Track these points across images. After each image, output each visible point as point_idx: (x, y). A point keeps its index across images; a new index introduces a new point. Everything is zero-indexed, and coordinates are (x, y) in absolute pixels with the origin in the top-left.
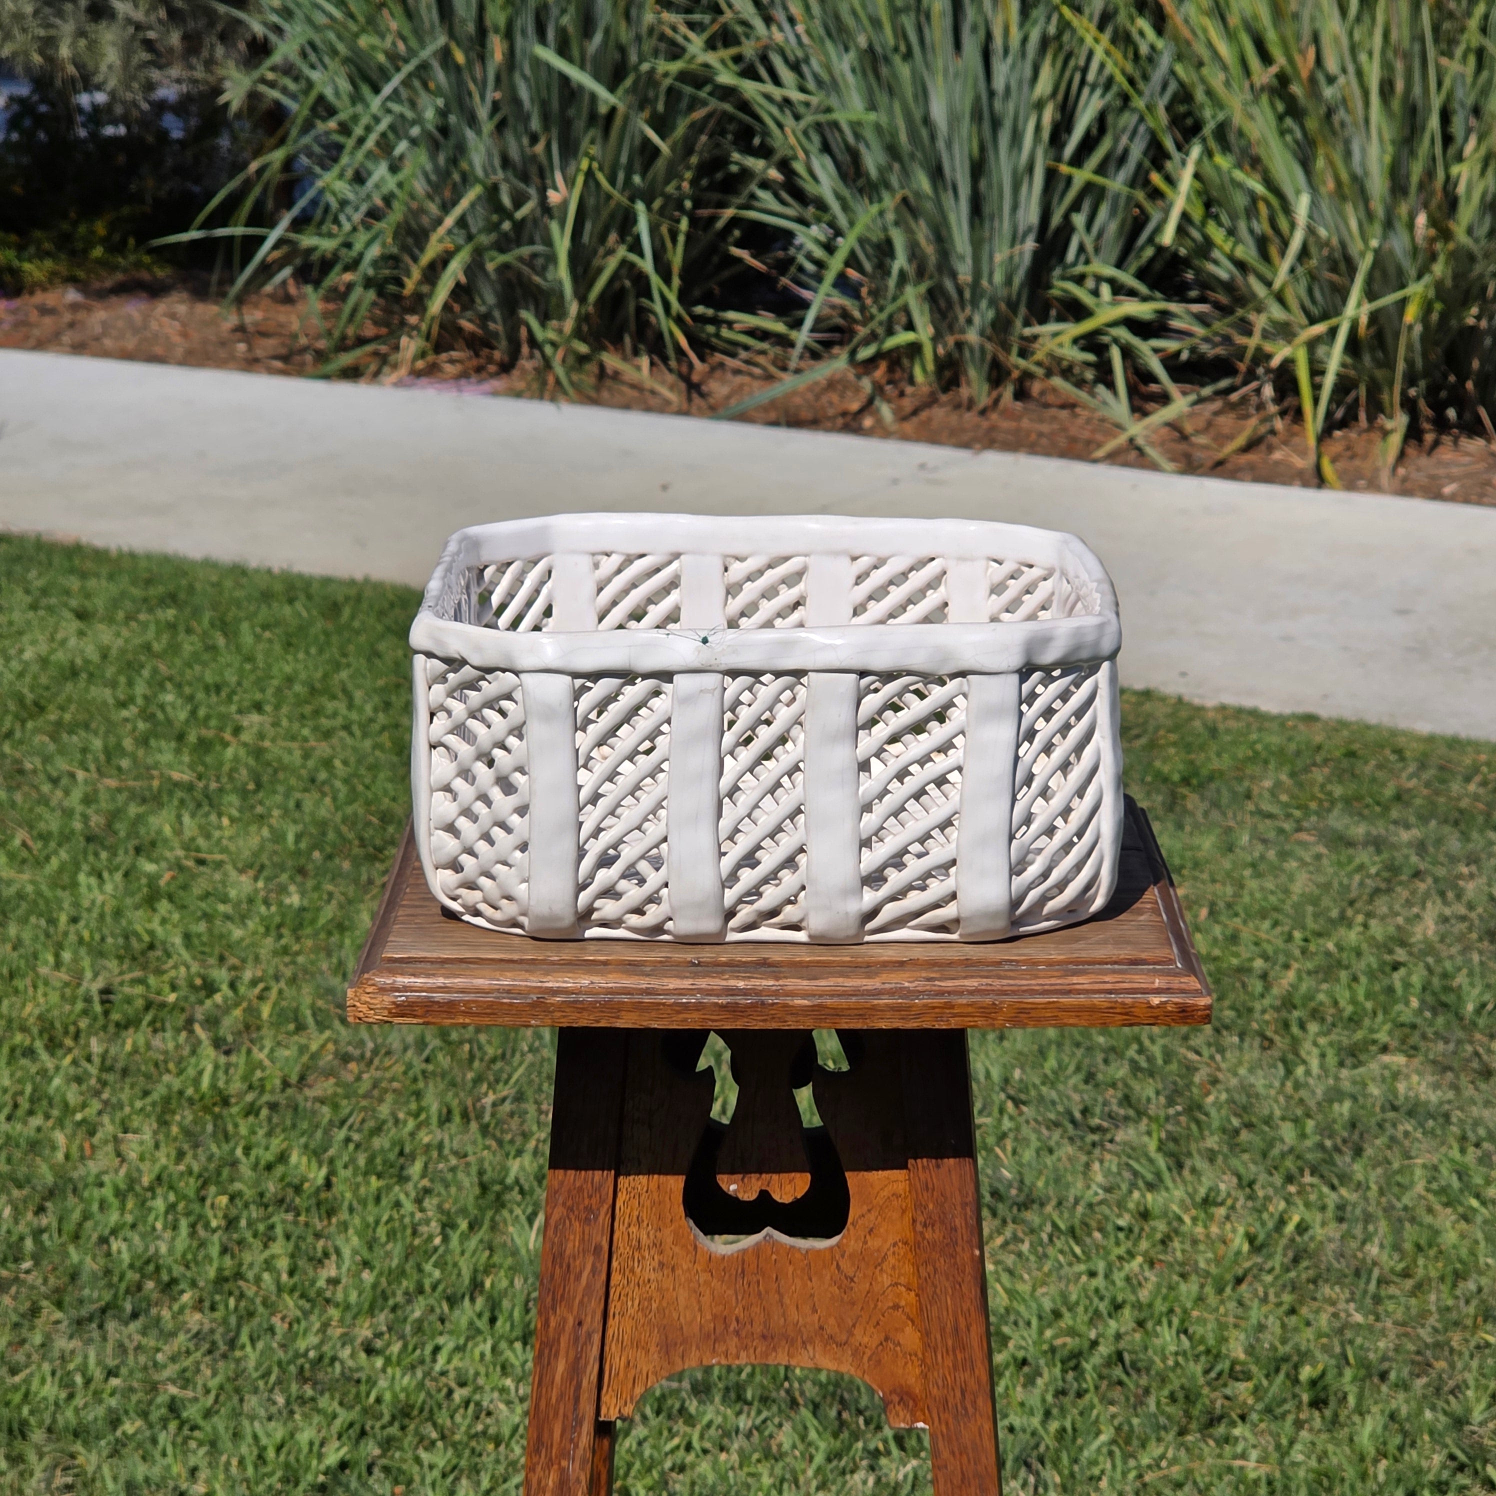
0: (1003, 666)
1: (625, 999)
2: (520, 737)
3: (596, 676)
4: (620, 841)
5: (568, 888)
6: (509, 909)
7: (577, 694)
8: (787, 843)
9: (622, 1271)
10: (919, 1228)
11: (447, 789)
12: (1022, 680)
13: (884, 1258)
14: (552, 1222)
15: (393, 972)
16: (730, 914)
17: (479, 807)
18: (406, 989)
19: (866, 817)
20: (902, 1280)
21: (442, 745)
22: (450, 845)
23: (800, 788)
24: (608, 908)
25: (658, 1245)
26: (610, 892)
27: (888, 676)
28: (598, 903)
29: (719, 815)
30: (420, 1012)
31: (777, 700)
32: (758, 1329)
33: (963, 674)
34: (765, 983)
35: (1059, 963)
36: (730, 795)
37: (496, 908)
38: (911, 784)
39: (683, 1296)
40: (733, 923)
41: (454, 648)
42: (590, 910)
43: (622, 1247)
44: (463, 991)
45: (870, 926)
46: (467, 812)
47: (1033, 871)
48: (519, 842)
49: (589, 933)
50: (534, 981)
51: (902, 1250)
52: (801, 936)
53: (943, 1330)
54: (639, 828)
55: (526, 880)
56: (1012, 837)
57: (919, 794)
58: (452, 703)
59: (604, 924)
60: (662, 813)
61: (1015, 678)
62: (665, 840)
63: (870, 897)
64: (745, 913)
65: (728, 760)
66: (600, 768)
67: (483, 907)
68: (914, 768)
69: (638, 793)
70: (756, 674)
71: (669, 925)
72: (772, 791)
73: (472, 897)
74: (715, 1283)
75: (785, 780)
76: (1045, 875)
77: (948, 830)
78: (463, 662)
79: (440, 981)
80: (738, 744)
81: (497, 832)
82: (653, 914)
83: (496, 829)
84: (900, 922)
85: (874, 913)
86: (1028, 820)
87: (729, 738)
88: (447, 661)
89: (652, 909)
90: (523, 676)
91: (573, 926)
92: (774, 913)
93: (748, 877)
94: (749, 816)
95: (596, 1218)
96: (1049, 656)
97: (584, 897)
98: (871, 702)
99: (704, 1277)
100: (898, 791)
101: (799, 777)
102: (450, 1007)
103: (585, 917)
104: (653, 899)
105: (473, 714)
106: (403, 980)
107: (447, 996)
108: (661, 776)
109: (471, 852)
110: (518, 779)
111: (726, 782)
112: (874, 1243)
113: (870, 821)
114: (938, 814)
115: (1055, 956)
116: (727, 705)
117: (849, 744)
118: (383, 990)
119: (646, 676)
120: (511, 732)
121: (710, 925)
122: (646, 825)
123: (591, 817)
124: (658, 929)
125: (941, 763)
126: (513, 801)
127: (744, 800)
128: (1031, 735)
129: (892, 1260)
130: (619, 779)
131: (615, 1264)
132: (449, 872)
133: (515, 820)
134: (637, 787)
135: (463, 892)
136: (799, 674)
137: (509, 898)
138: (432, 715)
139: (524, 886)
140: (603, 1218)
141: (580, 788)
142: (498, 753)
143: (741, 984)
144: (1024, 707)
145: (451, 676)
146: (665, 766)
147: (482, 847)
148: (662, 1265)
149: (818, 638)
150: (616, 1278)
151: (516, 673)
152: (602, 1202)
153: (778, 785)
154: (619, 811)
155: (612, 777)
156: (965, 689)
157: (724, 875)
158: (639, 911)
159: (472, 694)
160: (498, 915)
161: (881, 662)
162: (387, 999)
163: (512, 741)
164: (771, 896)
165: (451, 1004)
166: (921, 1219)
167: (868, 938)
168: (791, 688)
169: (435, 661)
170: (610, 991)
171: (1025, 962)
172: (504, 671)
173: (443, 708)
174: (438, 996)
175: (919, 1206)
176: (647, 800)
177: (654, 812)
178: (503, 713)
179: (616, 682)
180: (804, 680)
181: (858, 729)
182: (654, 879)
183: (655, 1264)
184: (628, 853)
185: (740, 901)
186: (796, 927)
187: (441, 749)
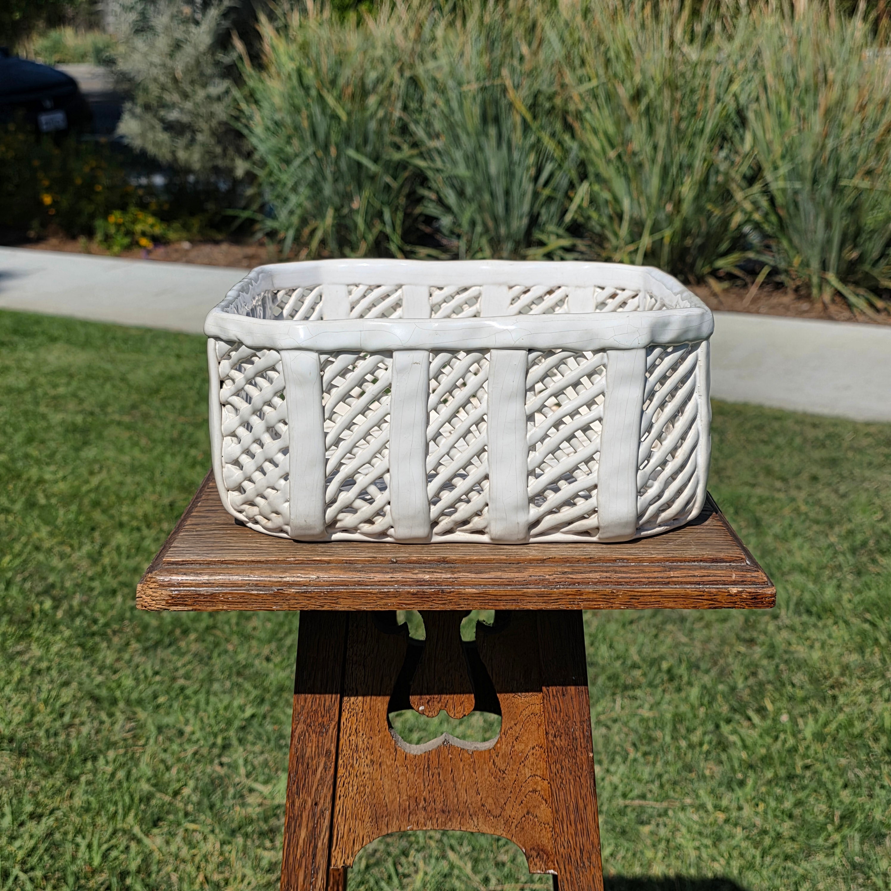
0: (635, 344)
1: (342, 589)
2: (283, 397)
3: (337, 353)
4: (356, 472)
5: (318, 506)
6: (277, 521)
7: (323, 367)
8: (475, 473)
9: (345, 767)
10: (551, 738)
11: (233, 434)
12: (648, 354)
13: (526, 758)
14: (296, 734)
15: (171, 572)
16: (435, 523)
17: (255, 448)
18: (179, 584)
19: (532, 454)
20: (539, 773)
21: (229, 403)
22: (236, 474)
23: (484, 434)
24: (348, 520)
25: (370, 749)
26: (349, 508)
27: (549, 352)
28: (341, 516)
29: (427, 453)
30: (190, 602)
31: (468, 371)
32: (439, 806)
33: (603, 350)
34: (444, 576)
35: (659, 561)
36: (434, 439)
37: (269, 520)
38: (564, 430)
39: (387, 783)
40: (436, 529)
41: (234, 333)
42: (335, 521)
43: (345, 750)
44: (222, 585)
45: (534, 531)
46: (247, 452)
47: (651, 492)
48: (282, 473)
49: (335, 537)
50: (275, 577)
51: (538, 751)
52: (485, 538)
53: (568, 808)
54: (369, 463)
55: (287, 501)
56: (638, 469)
57: (570, 438)
58: (235, 374)
59: (345, 530)
60: (386, 452)
61: (643, 352)
62: (388, 471)
63: (534, 512)
64: (445, 523)
65: (433, 414)
66: (341, 420)
67: (259, 518)
68: (567, 419)
69: (368, 438)
70: (454, 352)
71: (391, 531)
72: (464, 436)
73: (253, 511)
74: (410, 775)
75: (473, 428)
76: (659, 496)
77: (591, 464)
78: (241, 343)
79: (205, 578)
80: (440, 402)
81: (268, 466)
82: (380, 523)
83: (267, 464)
84: (555, 529)
85: (537, 522)
86: (648, 457)
87: (433, 399)
88: (230, 342)
89: (379, 520)
90: (283, 353)
91: (322, 532)
92: (465, 522)
93: (447, 497)
94: (448, 453)
95: (327, 731)
96: (667, 336)
97: (330, 512)
98: (536, 371)
99: (402, 770)
100: (555, 436)
101: (483, 426)
102: (212, 598)
103: (332, 525)
104: (380, 513)
105: (250, 382)
106: (176, 578)
107: (210, 590)
108: (385, 425)
109: (250, 480)
110: (281, 428)
111: (431, 430)
112: (519, 747)
113: (535, 457)
114: (583, 453)
115: (655, 556)
116: (432, 374)
117: (520, 400)
118: (162, 586)
119: (373, 353)
120: (275, 394)
121: (420, 531)
122: (374, 460)
123: (334, 455)
124: (384, 534)
125: (586, 415)
126: (278, 444)
127: (444, 442)
128: (652, 394)
129: (531, 759)
130: (355, 428)
131: (340, 762)
132: (236, 493)
133: (279, 457)
134: (368, 433)
135: (246, 507)
136: (484, 351)
137: (277, 513)
138: (222, 383)
139: (287, 504)
140: (332, 731)
141: (326, 434)
142: (266, 409)
143: (427, 577)
144: (647, 375)
145: (233, 354)
146: (387, 418)
147: (257, 476)
148: (372, 761)
149: (496, 324)
150: (341, 771)
151: (278, 351)
152: (331, 720)
153: (469, 431)
154: (355, 450)
155: (349, 426)
156: (605, 361)
157: (430, 496)
158: (370, 521)
159: (248, 366)
160: (269, 524)
161: (543, 342)
162: (165, 593)
163: (277, 400)
164: (463, 510)
165: (212, 595)
166: (552, 732)
167: (532, 540)
168: (478, 362)
169: (222, 343)
170: (332, 584)
171: (633, 560)
172: (269, 349)
173: (228, 377)
174: (203, 590)
175: (551, 722)
176: (375, 442)
177: (380, 452)
178: (271, 381)
179: (351, 357)
180: (487, 356)
181: (526, 391)
182: (380, 498)
183: (368, 761)
184: (361, 481)
185: (443, 514)
186: (481, 532)
187: (228, 406)
